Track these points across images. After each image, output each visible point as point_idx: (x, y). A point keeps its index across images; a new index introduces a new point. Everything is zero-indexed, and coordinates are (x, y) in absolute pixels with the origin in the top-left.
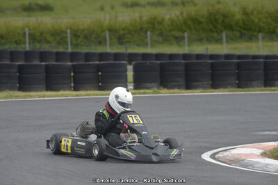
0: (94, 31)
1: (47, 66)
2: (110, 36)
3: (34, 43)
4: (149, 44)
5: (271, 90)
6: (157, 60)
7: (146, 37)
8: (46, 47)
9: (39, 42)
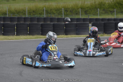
0: (74, 9)
1: (53, 24)
2: (81, 11)
3: (48, 14)
4: (99, 14)
6: (102, 21)
7: (97, 11)
8: (53, 16)
9: (50, 13)
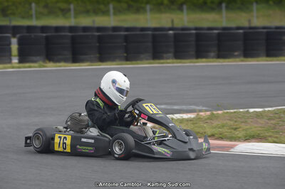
4: (34, 16)
5: (159, 63)
7: (31, 9)
